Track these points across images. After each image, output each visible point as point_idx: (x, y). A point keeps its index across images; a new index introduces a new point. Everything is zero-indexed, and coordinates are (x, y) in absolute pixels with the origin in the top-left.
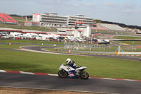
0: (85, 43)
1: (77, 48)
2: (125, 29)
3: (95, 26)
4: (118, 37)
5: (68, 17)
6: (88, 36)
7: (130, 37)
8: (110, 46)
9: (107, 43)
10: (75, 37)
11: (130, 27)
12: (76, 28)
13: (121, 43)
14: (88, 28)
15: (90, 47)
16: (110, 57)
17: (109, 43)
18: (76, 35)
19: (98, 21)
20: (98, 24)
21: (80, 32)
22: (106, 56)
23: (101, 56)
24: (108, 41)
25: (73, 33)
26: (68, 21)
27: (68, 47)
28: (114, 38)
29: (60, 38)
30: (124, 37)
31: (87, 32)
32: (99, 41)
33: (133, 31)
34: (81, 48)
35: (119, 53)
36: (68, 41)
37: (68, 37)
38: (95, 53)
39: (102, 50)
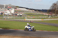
0: (12, 16)
1: (9, 18)
2: (28, 10)
3: (16, 9)
4: (25, 13)
5: (5, 5)
6: (13, 13)
7: (30, 13)
8: (22, 17)
9: (21, 16)
10: (8, 13)
11: (30, 9)
12: (8, 9)
13: (27, 16)
14: (13, 9)
15: (14, 17)
16: (22, 21)
17: (22, 16)
18: (8, 12)
19: (17, 7)
20: (17, 8)
21: (10, 11)
22: (21, 21)
23: (19, 21)
24: (21, 15)
25: (7, 11)
26: (5, 6)
27: (5, 17)
28: (24, 13)
29: (1, 13)
30: (28, 13)
31: (13, 11)
32: (18, 15)
33: (31, 11)
34: (10, 18)
35: (26, 20)
36: (5, 15)
37: (5, 13)
38: (16, 20)
39: (19, 19)
